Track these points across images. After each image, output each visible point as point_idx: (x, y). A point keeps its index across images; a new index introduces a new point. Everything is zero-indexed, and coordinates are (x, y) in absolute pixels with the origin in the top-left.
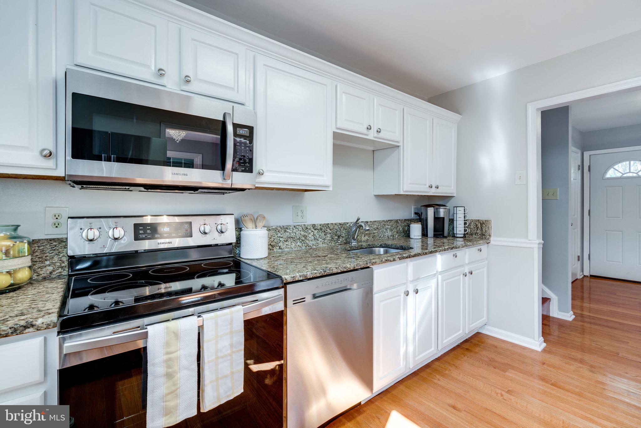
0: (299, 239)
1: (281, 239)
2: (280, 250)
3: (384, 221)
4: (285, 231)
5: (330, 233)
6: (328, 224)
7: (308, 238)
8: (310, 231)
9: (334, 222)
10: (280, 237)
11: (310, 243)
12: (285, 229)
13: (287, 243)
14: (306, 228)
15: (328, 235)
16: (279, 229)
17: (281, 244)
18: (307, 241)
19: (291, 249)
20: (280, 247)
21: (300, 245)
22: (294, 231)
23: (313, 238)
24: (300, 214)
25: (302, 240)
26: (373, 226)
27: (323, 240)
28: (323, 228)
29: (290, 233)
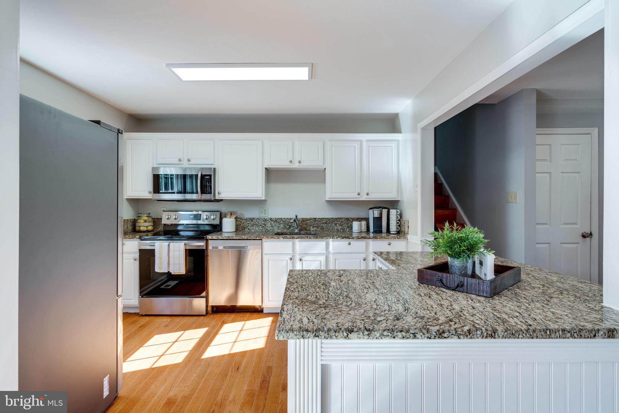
0: (261, 225)
1: (249, 225)
3: (333, 218)
4: (252, 221)
5: (283, 224)
6: (282, 218)
7: (267, 225)
8: (268, 222)
9: (286, 217)
10: (249, 223)
11: (269, 229)
12: (252, 220)
13: (253, 227)
14: (266, 220)
15: (281, 225)
16: (248, 219)
17: (249, 227)
18: (266, 227)
19: (256, 230)
20: (249, 229)
21: (262, 229)
22: (258, 221)
23: (270, 225)
24: (264, 212)
25: (263, 226)
26: (321, 221)
27: (277, 228)
28: (278, 221)
29: (255, 222)
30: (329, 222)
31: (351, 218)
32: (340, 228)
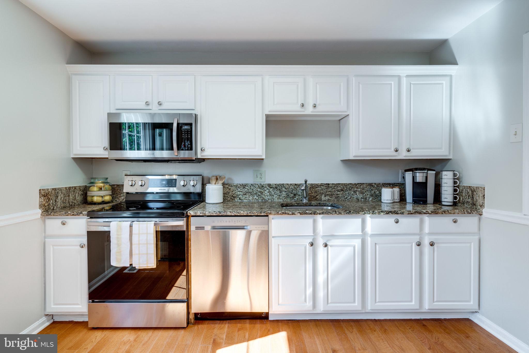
0: (256, 194)
1: (241, 193)
2: (240, 201)
3: (351, 184)
4: (244, 188)
5: (286, 191)
6: (284, 184)
7: (264, 193)
8: (266, 189)
9: (289, 183)
10: (240, 191)
11: (266, 198)
12: (244, 186)
13: (246, 196)
14: (262, 187)
15: (283, 193)
16: (239, 186)
17: (241, 196)
18: (263, 196)
19: (249, 200)
20: (240, 198)
21: (257, 198)
22: (252, 188)
23: (268, 194)
24: (259, 176)
25: (258, 195)
26: (335, 188)
27: (278, 197)
28: (278, 187)
29: (248, 189)
30: (346, 188)
31: (375, 184)
32: (360, 197)
